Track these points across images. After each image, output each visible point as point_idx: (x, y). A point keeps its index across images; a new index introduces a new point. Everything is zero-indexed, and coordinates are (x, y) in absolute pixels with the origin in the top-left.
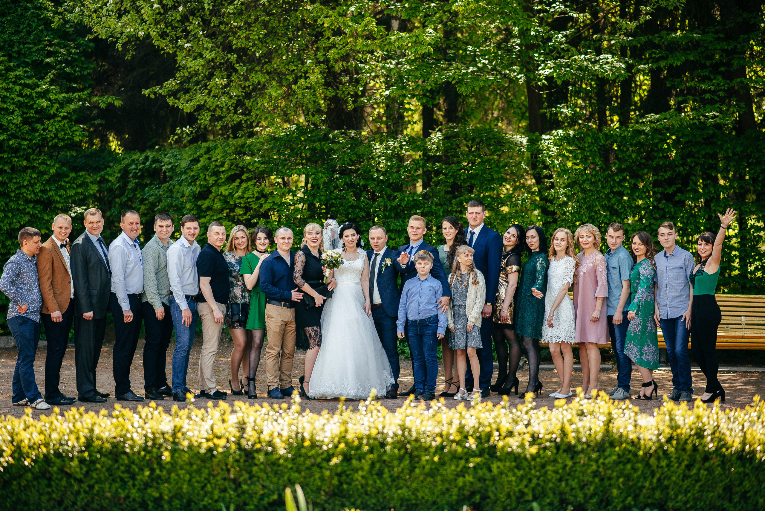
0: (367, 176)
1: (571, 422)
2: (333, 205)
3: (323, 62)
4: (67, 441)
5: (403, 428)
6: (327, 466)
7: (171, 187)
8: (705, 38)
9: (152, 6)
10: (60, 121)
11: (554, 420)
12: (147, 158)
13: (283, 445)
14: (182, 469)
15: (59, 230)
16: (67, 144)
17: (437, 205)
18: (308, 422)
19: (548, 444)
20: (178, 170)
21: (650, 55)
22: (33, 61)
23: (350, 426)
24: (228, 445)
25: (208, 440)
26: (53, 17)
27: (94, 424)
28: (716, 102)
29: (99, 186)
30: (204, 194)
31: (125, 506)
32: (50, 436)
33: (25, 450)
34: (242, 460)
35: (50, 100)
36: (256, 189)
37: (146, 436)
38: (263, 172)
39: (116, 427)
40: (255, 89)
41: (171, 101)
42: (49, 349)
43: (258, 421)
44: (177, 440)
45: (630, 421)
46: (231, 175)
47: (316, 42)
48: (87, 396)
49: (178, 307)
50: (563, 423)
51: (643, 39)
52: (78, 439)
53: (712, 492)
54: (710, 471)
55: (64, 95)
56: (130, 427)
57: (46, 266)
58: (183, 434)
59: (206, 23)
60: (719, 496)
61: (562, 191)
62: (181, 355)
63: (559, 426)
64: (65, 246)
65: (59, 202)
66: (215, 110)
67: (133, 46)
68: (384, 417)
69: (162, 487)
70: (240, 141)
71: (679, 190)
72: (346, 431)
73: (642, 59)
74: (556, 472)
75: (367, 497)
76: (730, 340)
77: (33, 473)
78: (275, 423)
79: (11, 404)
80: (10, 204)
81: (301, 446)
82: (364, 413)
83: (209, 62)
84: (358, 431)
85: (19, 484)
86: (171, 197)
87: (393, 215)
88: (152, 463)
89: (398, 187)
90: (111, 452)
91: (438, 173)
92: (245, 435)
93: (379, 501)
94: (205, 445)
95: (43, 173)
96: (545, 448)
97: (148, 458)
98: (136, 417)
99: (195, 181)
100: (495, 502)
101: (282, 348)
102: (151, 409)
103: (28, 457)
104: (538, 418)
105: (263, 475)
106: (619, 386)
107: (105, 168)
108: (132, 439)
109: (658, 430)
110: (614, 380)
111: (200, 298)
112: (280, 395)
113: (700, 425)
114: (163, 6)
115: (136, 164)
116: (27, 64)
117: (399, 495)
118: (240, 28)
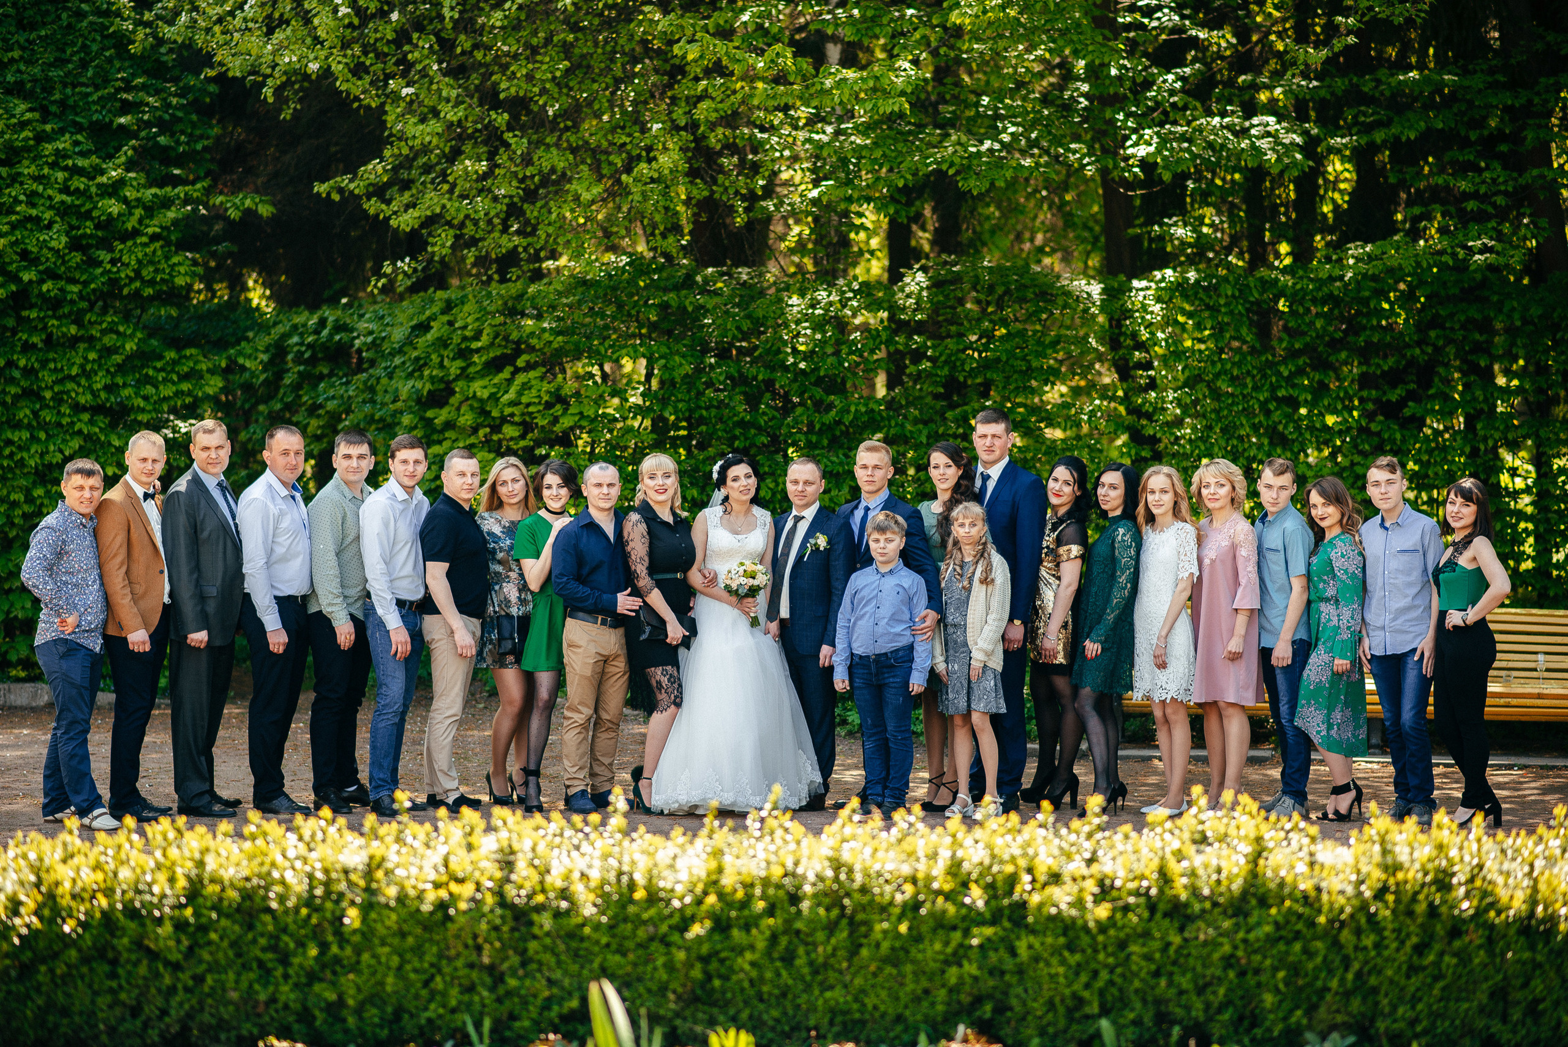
0: (772, 359)
1: (1179, 856)
2: (701, 421)
3: (685, 128)
4: (150, 885)
5: (837, 865)
6: (680, 942)
7: (372, 381)
8: (1466, 83)
9: (335, 11)
10: (145, 245)
11: (1145, 851)
12: (322, 322)
13: (592, 897)
14: (383, 944)
15: (141, 465)
16: (160, 292)
17: (916, 421)
18: (643, 852)
19: (1132, 900)
20: (386, 347)
21: (1355, 117)
22: (91, 123)
23: (728, 859)
24: (479, 896)
25: (437, 886)
26: (134, 32)
27: (206, 851)
28: (1489, 217)
29: (226, 380)
30: (439, 397)
31: (267, 1019)
32: (115, 874)
33: (66, 902)
34: (505, 928)
35: (125, 201)
36: (546, 386)
37: (311, 877)
38: (560, 353)
39: (251, 858)
40: (545, 181)
41: (372, 206)
42: (120, 708)
43: (541, 848)
44: (374, 885)
45: (1301, 854)
46: (495, 359)
47: (670, 86)
48: (195, 804)
49: (381, 624)
50: (1163, 858)
51: (1340, 84)
52: (172, 880)
53: (1468, 1000)
54: (1464, 958)
55: (154, 190)
56: (279, 859)
57: (113, 538)
58: (387, 873)
59: (445, 46)
60: (1482, 1010)
61: (1171, 395)
62: (389, 720)
63: (1155, 864)
64: (152, 496)
65: (143, 410)
66: (462, 225)
67: (296, 92)
68: (798, 843)
69: (343, 980)
70: (514, 288)
71: (1411, 396)
72: (720, 870)
73: (1339, 127)
74: (1148, 958)
75: (762, 1006)
76: (1514, 702)
77: (80, 950)
78: (574, 854)
79: (40, 819)
80: (42, 413)
81: (626, 899)
82: (758, 834)
83: (450, 125)
84: (744, 870)
85: (52, 971)
86: (373, 401)
87: (825, 442)
88: (323, 931)
89: (836, 385)
90: (238, 910)
91: (918, 355)
92: (513, 877)
93: (785, 1013)
94: (431, 896)
95: (109, 351)
96: (1126, 909)
97: (314, 921)
98: (292, 837)
99: (420, 369)
100: (1024, 1019)
101: (596, 710)
102: (323, 823)
103: (71, 916)
104: (1112, 847)
105: (548, 958)
106: (1284, 792)
107: (238, 342)
108: (283, 882)
109: (1358, 872)
110: (1275, 781)
111: (427, 605)
112: (590, 805)
113: (1444, 863)
114: (358, 11)
115: (301, 335)
116: (79, 128)
117: (826, 1001)
118: (515, 57)
